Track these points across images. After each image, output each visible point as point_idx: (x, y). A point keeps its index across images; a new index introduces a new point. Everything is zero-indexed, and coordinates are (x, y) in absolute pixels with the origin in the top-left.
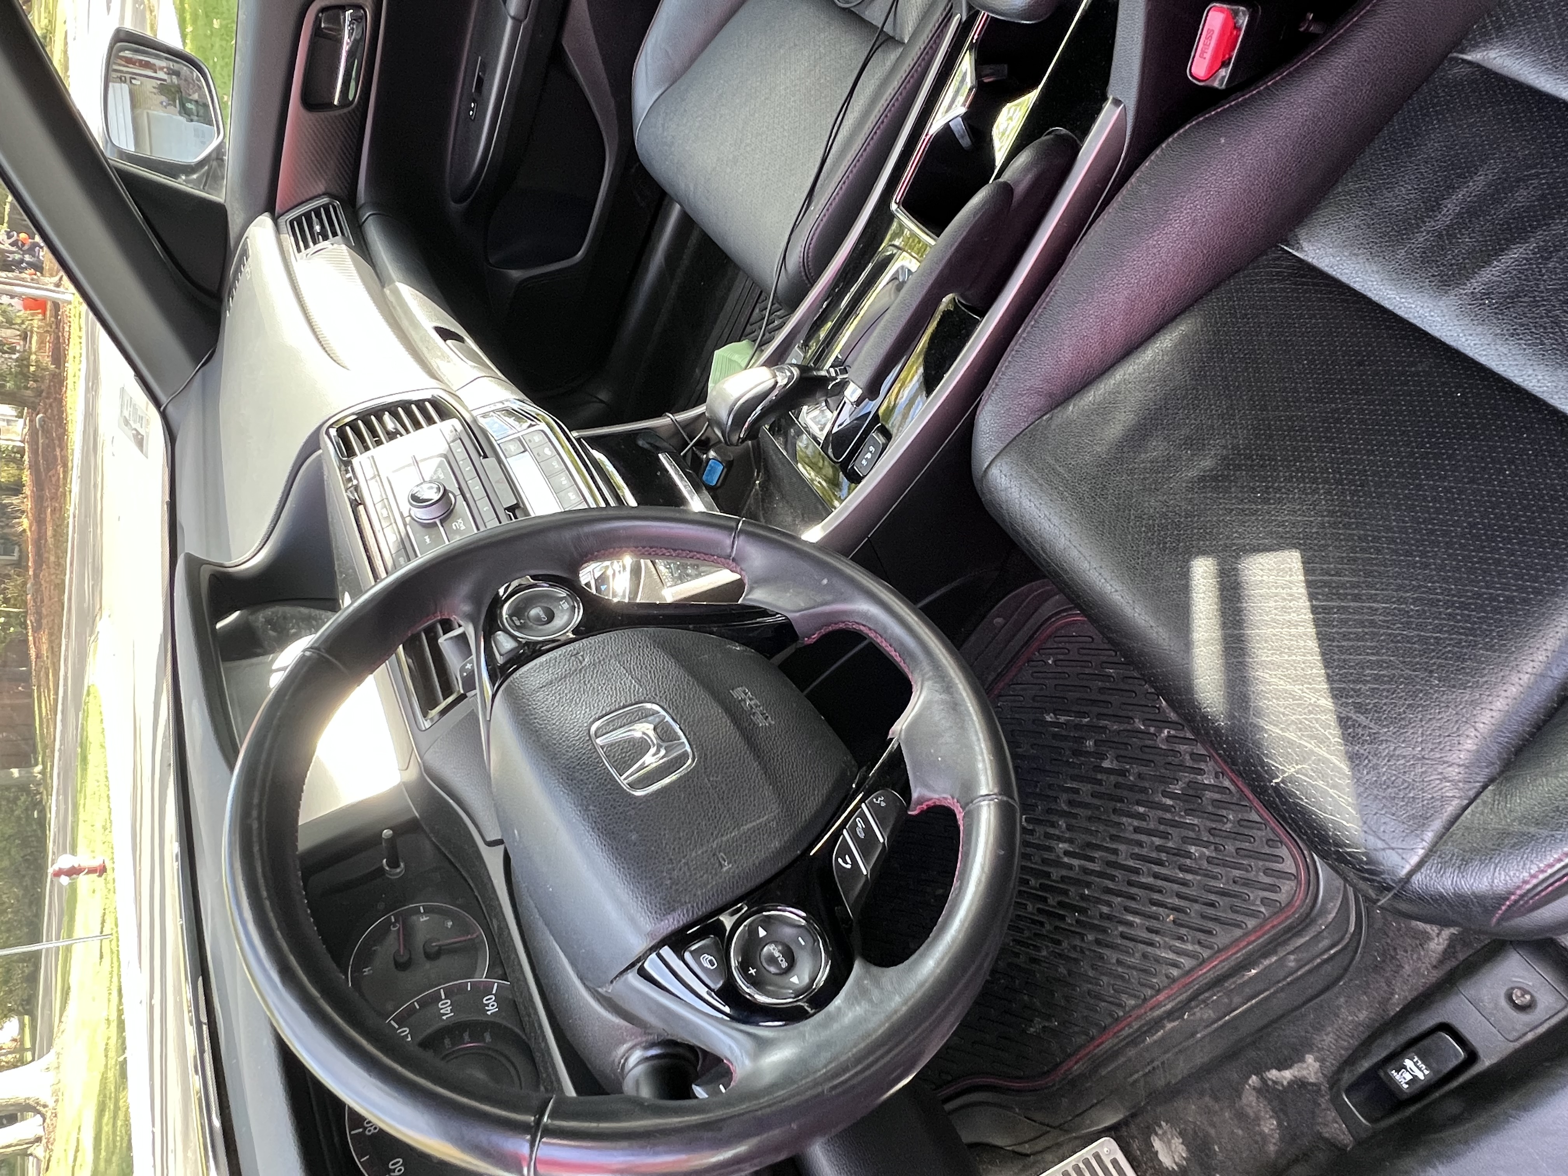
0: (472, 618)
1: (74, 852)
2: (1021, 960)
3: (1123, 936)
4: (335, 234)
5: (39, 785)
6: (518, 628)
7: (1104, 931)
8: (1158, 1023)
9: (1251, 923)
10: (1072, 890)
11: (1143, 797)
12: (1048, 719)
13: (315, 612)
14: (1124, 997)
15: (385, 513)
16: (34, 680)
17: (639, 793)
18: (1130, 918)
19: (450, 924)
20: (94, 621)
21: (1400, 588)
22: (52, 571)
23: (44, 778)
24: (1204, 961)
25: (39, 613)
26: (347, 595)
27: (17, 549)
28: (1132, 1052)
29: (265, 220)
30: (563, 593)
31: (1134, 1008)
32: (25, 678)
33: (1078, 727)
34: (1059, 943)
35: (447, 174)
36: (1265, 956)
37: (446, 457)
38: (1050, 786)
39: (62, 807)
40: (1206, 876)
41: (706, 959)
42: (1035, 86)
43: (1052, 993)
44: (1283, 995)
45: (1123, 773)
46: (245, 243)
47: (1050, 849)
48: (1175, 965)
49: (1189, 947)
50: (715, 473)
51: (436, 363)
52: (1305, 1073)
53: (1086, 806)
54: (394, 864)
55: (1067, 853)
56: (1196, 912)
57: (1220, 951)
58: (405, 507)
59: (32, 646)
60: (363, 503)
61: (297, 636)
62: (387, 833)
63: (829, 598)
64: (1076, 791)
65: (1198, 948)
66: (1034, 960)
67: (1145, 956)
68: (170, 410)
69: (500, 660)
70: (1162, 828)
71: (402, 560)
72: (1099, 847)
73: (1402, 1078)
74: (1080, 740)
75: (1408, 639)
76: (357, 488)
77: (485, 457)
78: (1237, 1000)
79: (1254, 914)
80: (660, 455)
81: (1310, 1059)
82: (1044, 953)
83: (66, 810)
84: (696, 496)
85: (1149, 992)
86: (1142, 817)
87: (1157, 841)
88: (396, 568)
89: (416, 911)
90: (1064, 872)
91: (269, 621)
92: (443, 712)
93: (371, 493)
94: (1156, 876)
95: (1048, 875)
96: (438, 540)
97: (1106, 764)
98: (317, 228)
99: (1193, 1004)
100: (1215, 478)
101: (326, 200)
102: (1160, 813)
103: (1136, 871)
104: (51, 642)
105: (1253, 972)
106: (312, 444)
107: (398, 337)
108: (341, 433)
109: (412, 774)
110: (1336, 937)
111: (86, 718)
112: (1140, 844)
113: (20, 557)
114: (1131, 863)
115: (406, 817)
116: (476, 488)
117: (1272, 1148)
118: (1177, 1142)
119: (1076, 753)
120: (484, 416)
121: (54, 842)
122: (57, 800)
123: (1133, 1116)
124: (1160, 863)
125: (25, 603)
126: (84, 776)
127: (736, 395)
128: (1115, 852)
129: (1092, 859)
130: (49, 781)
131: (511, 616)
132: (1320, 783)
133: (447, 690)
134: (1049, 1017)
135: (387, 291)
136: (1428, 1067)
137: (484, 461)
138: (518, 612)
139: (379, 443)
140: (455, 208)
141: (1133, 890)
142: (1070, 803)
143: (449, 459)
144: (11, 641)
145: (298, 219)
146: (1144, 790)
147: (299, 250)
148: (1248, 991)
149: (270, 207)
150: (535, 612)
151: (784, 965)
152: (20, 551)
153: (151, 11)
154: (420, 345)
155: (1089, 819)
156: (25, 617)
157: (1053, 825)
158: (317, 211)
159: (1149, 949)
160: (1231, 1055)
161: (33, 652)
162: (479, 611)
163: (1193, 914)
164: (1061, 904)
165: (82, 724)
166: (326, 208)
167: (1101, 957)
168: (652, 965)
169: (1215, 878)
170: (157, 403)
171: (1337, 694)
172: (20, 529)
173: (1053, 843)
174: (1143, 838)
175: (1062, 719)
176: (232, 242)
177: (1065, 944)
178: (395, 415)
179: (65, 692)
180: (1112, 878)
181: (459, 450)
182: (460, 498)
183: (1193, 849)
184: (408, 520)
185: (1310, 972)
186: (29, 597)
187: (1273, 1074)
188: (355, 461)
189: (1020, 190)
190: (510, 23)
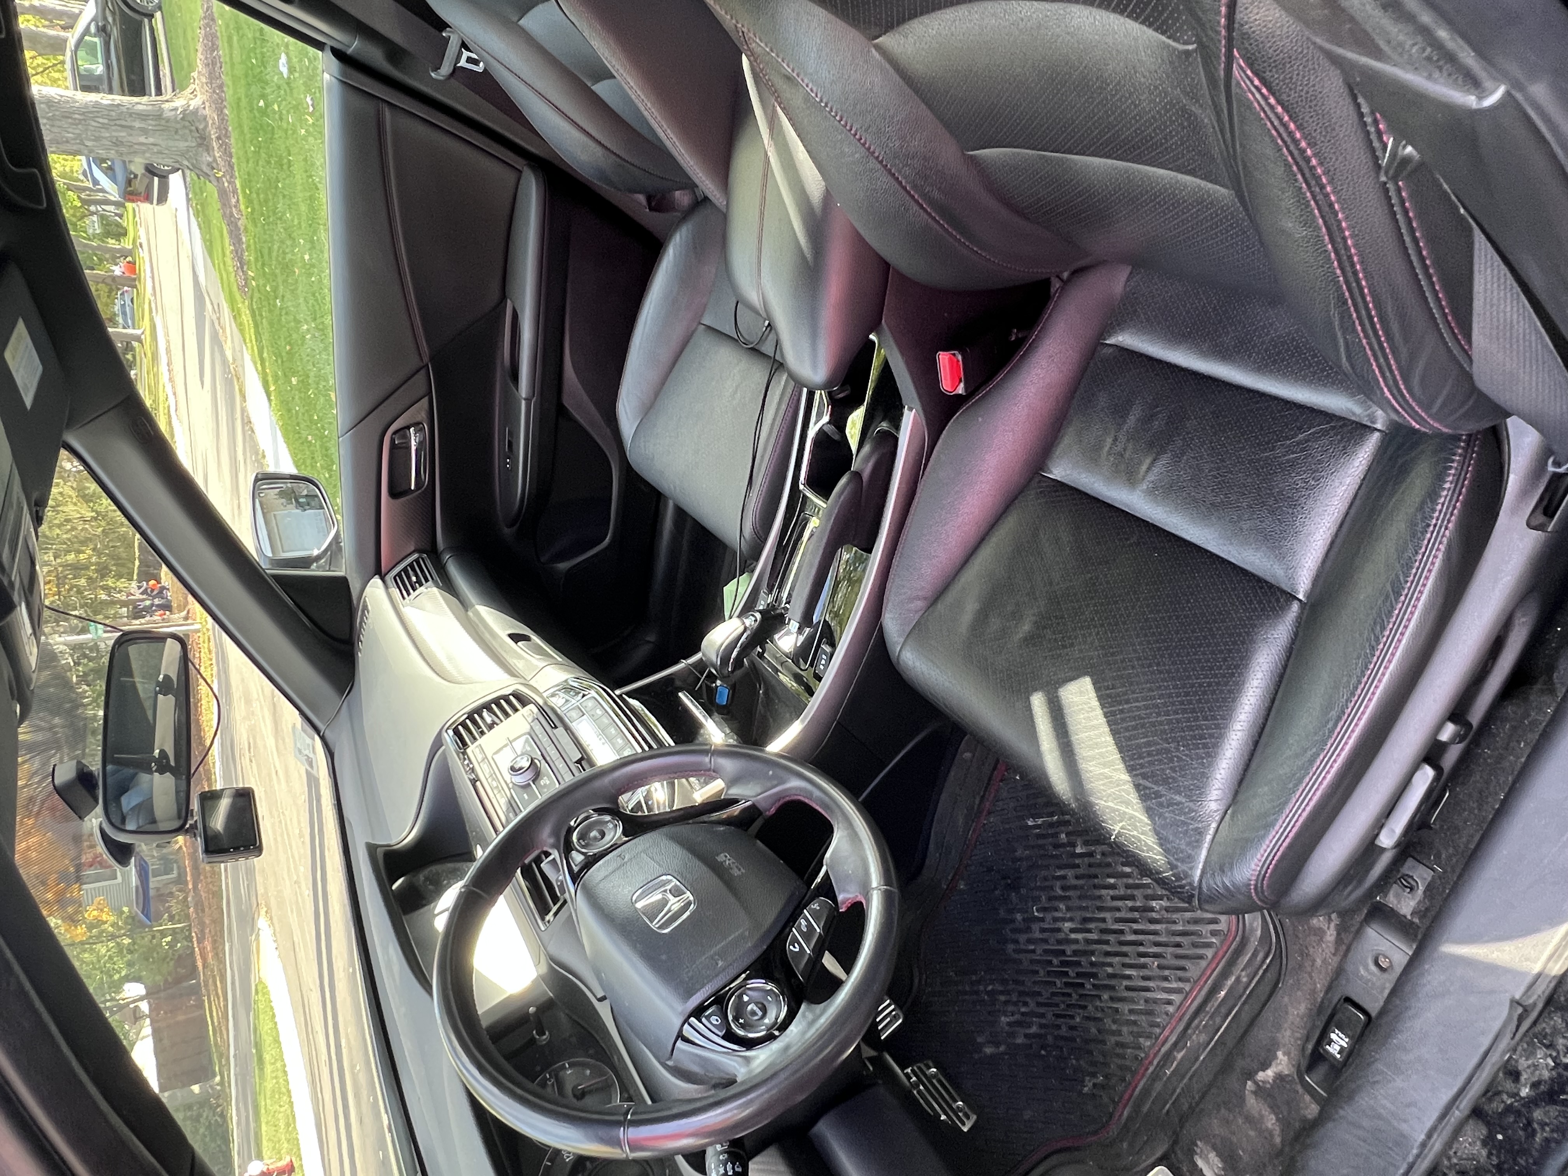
0: (556, 846)
1: (260, 1157)
2: (1063, 1032)
3: (1128, 988)
4: (427, 580)
5: (218, 1097)
6: (583, 847)
7: (1112, 988)
8: (1168, 1056)
9: (1209, 953)
10: (1083, 960)
11: (1109, 870)
12: (1030, 823)
13: (458, 865)
14: (1141, 1040)
15: (495, 784)
16: (204, 991)
17: (666, 931)
18: (1128, 972)
19: (588, 1072)
20: (253, 919)
21: (1151, 690)
22: (209, 880)
23: (223, 1090)
24: (1187, 994)
25: (202, 924)
26: (478, 846)
27: (175, 866)
28: (1158, 1086)
29: (377, 580)
30: (608, 818)
31: (1150, 1048)
32: (195, 991)
33: (1051, 825)
34: (1085, 1007)
35: (499, 508)
36: (1226, 978)
37: (529, 734)
38: (1045, 879)
39: (243, 1114)
40: (1168, 922)
41: (714, 1019)
42: (861, 403)
43: (1090, 1052)
44: (1247, 1007)
45: (1091, 855)
46: (365, 601)
47: (1059, 930)
48: (1169, 1002)
49: (1174, 985)
50: (723, 696)
51: (513, 662)
52: (1280, 1067)
53: (1075, 887)
54: (541, 1033)
55: (1072, 931)
56: (1171, 954)
57: (1195, 982)
58: (508, 777)
59: (198, 957)
60: (479, 780)
61: (449, 886)
62: (532, 1010)
63: (775, 782)
64: (1064, 877)
65: (1181, 985)
66: (1072, 1028)
67: (1147, 1001)
68: (329, 735)
69: (576, 869)
70: (1129, 892)
71: (511, 815)
72: (1091, 920)
73: (1334, 1049)
74: (1056, 835)
75: (1161, 723)
76: (473, 770)
77: (556, 727)
78: (1218, 1020)
79: (1208, 945)
80: (680, 694)
81: (1280, 1054)
82: (1078, 1020)
83: (247, 1118)
84: (710, 720)
85: (1158, 1030)
86: (1113, 887)
87: (1130, 903)
88: (508, 822)
89: (563, 1068)
90: (1075, 947)
91: (427, 879)
92: (556, 914)
93: (483, 771)
94: (1136, 932)
95: (1063, 952)
96: (533, 796)
97: (1078, 850)
98: (414, 579)
99: (1189, 1031)
100: (1032, 637)
101: (416, 556)
102: (1125, 880)
103: (1122, 932)
104: (214, 948)
105: (1223, 993)
106: (438, 743)
107: (484, 650)
108: (456, 732)
109: (544, 969)
110: (1267, 948)
111: (257, 1017)
112: (1118, 909)
113: (179, 874)
114: (1116, 927)
115: (544, 999)
116: (552, 752)
117: (1278, 1140)
118: (1212, 1156)
119: (1057, 846)
120: (553, 695)
121: (239, 1154)
122: (238, 1109)
123: (1175, 1142)
124: (1135, 921)
125: (187, 917)
126: (262, 1077)
127: (719, 643)
128: (1104, 920)
129: (1089, 931)
130: (228, 1090)
131: (578, 840)
132: (1135, 833)
133: (555, 899)
134: (1094, 1075)
135: (470, 613)
136: (1347, 1036)
137: (555, 731)
138: (582, 837)
139: (482, 733)
140: (507, 531)
141: (1125, 949)
142: (1063, 888)
143: (532, 734)
144: (180, 956)
145: (399, 574)
146: (1109, 865)
147: (404, 598)
148: (1223, 1010)
149: (378, 572)
150: (594, 833)
151: (760, 1013)
152: (179, 868)
153: (238, 379)
154: (500, 650)
155: (1080, 898)
156: (190, 930)
157: (1056, 909)
158: (411, 565)
159: (1148, 995)
160: (1226, 1067)
161: (199, 964)
162: (558, 840)
163: (1169, 956)
164: (1079, 975)
165: (255, 1024)
166: (417, 561)
167: (1117, 1010)
168: (687, 1031)
169: (1175, 922)
170: (317, 731)
171: (1130, 769)
172: (177, 846)
173: (1059, 925)
174: (1119, 903)
175: (1040, 821)
176: (355, 602)
177: (1090, 1007)
178: (490, 710)
179: (234, 996)
180: (1107, 942)
181: (538, 728)
182: (543, 761)
183: (1154, 904)
184: (511, 785)
185: (1258, 982)
186: (191, 910)
187: (1261, 1076)
188: (469, 751)
189: (866, 475)
190: (523, 403)
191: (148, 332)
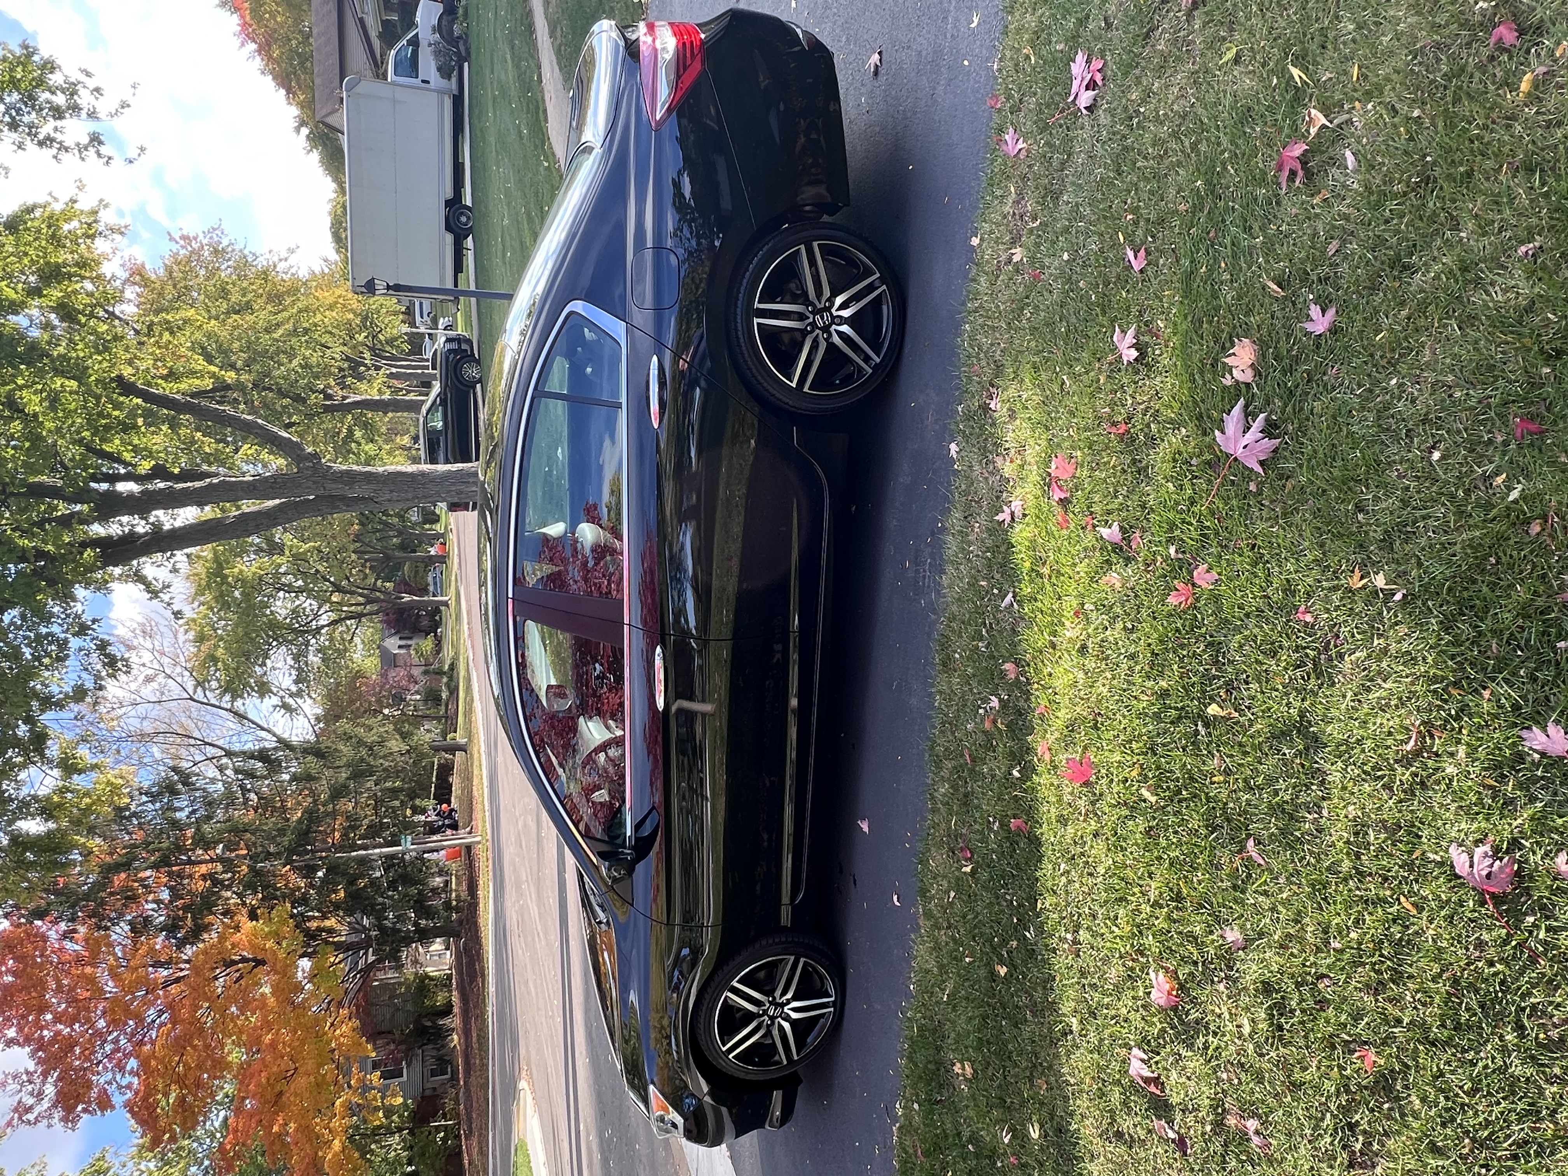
22: (478, 1073)
25: (469, 1119)
27: (450, 1066)
59: (465, 1154)
104: (480, 1143)
113: (453, 1072)
125: (458, 1115)
156: (459, 1128)
161: (466, 1161)
172: (452, 1046)
186: (462, 1107)
191: (454, 598)
